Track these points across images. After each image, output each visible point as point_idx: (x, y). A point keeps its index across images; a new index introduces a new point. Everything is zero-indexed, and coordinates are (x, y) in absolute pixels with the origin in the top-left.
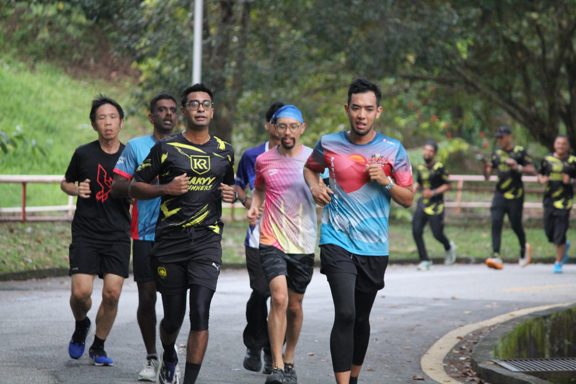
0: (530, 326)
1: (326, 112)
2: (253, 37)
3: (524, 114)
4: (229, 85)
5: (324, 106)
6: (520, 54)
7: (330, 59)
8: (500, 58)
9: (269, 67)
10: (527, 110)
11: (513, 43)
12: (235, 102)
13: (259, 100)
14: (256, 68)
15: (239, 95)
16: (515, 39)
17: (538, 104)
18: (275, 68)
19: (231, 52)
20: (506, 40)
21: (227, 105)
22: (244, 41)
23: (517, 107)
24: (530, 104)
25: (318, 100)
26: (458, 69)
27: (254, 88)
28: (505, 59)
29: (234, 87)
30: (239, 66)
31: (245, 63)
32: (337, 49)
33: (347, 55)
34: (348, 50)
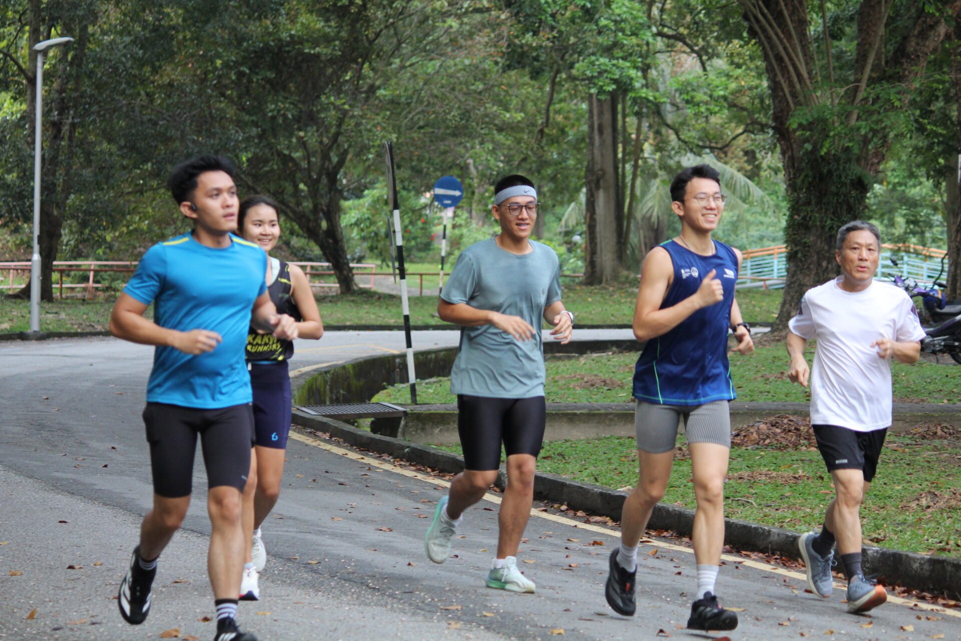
0: (316, 379)
1: (134, 211)
2: (78, 151)
3: (294, 212)
4: (59, 189)
5: (133, 205)
6: (291, 165)
7: (138, 168)
8: (275, 167)
9: (91, 175)
10: (296, 209)
11: (285, 155)
12: (64, 203)
13: (82, 201)
14: (81, 175)
15: (67, 198)
16: (286, 152)
17: (305, 204)
18: (96, 175)
19: (61, 163)
20: (280, 154)
21: (58, 205)
22: (71, 154)
23: (288, 207)
24: (299, 204)
25: (129, 201)
26: (243, 176)
27: (79, 191)
28: (278, 169)
29: (63, 190)
30: (67, 173)
31: (72, 171)
32: (145, 161)
33: (153, 164)
34: (154, 161)
